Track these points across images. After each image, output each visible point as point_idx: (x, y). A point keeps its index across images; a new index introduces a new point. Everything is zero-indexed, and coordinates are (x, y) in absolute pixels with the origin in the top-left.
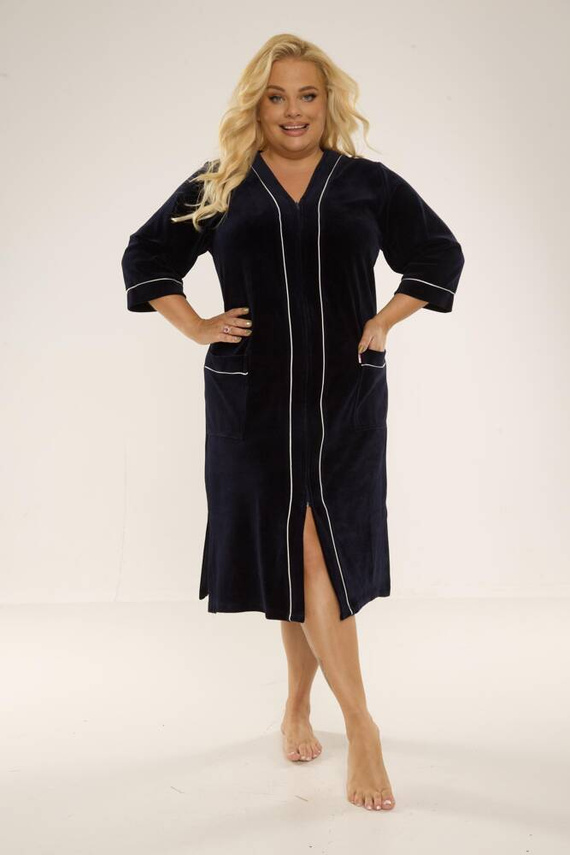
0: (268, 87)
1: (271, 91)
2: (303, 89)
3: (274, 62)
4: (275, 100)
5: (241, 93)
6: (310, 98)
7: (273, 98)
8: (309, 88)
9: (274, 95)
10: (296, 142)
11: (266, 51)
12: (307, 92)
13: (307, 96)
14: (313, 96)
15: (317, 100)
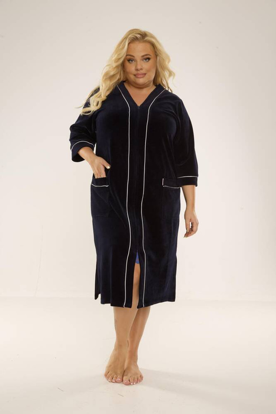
0: (127, 55)
1: (128, 57)
2: (143, 56)
3: (129, 44)
4: (130, 61)
5: (114, 58)
6: (147, 60)
7: (129, 60)
8: (146, 55)
9: (129, 59)
10: (141, 81)
11: (125, 38)
12: (145, 57)
13: (146, 59)
14: (149, 59)
15: (151, 61)
